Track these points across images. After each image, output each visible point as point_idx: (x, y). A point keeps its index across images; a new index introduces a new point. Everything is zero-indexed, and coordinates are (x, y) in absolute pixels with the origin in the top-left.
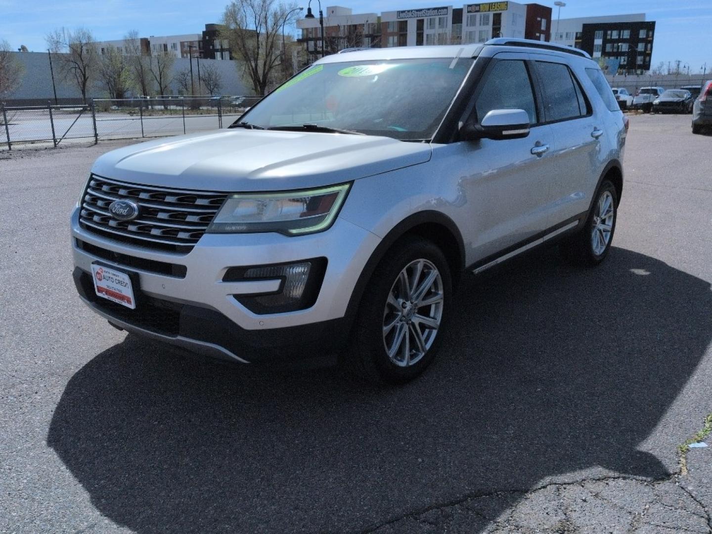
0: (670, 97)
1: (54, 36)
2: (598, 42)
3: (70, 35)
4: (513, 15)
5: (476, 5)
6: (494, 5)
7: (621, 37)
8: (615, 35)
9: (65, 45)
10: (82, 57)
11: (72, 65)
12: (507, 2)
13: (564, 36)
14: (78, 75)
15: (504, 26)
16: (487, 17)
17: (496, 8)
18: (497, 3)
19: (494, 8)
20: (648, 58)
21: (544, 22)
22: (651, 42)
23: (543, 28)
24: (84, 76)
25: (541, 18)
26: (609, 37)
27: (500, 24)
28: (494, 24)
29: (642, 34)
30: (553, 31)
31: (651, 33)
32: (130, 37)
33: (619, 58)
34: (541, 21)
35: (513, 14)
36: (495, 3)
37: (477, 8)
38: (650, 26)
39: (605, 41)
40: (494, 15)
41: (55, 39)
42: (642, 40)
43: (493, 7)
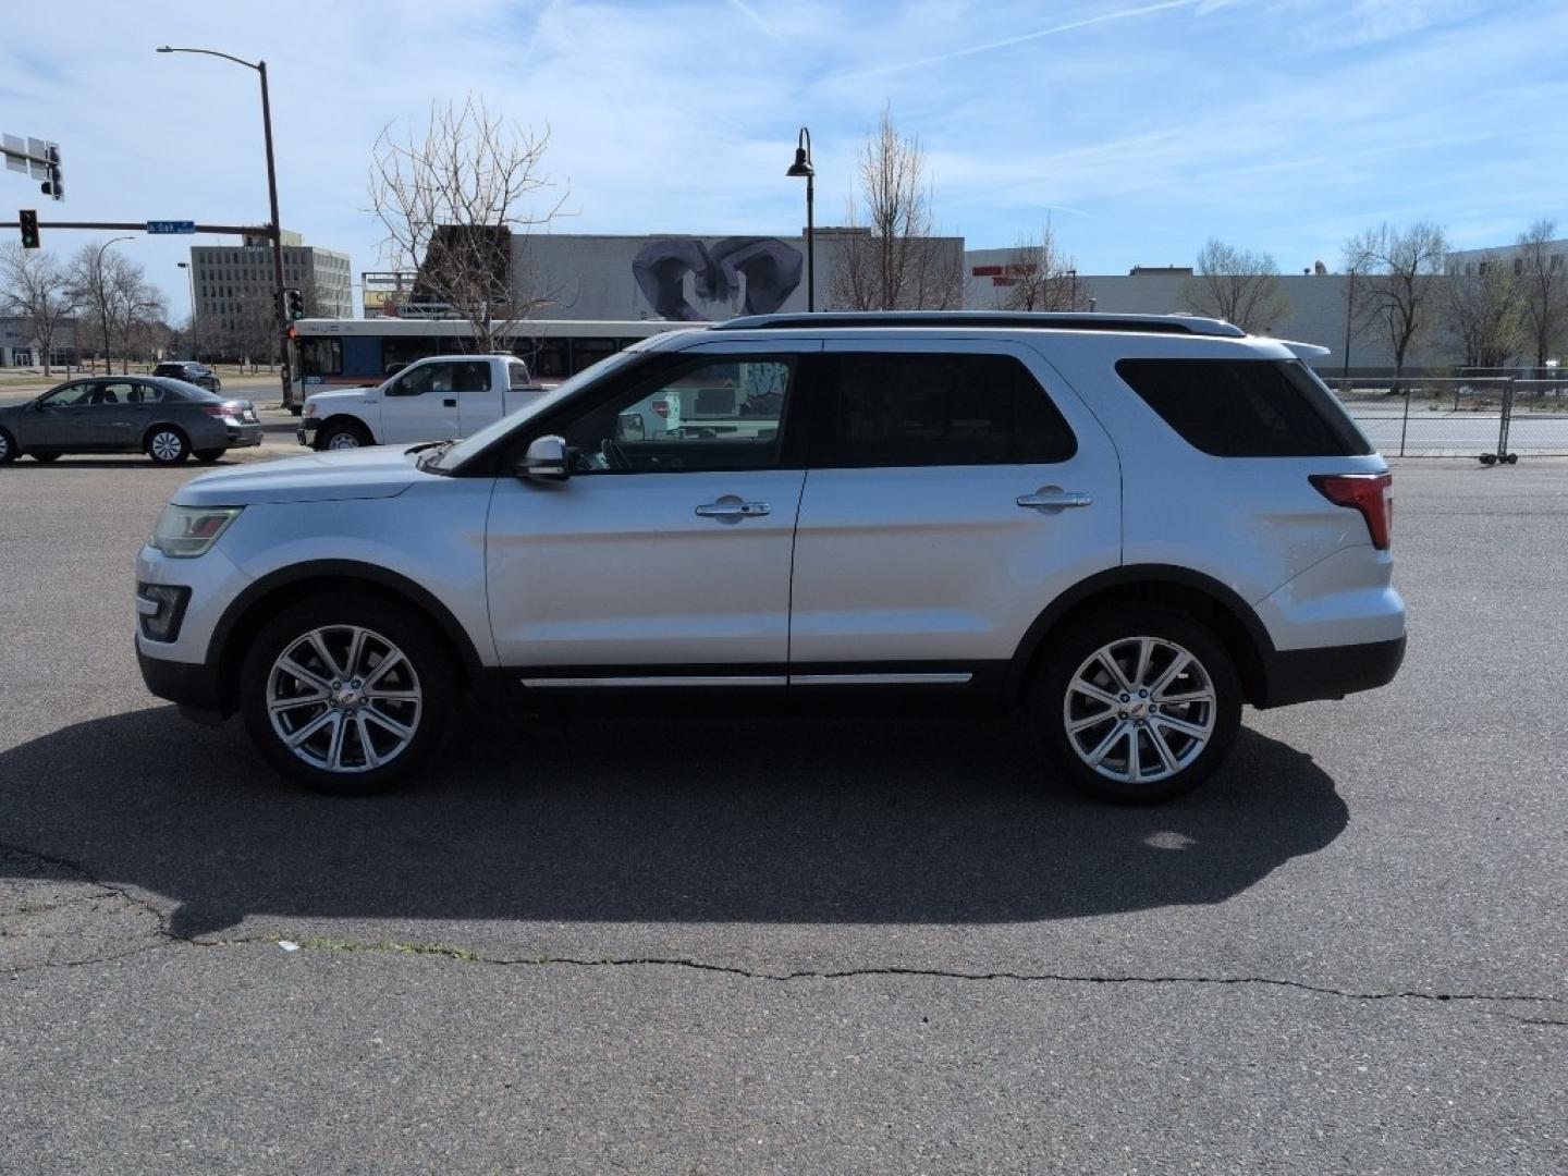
1: (1364, 243)
3: (1397, 239)
9: (1382, 261)
10: (1412, 284)
11: (1387, 300)
14: (1395, 321)
24: (1408, 323)
32: (1533, 236)
41: (1365, 247)
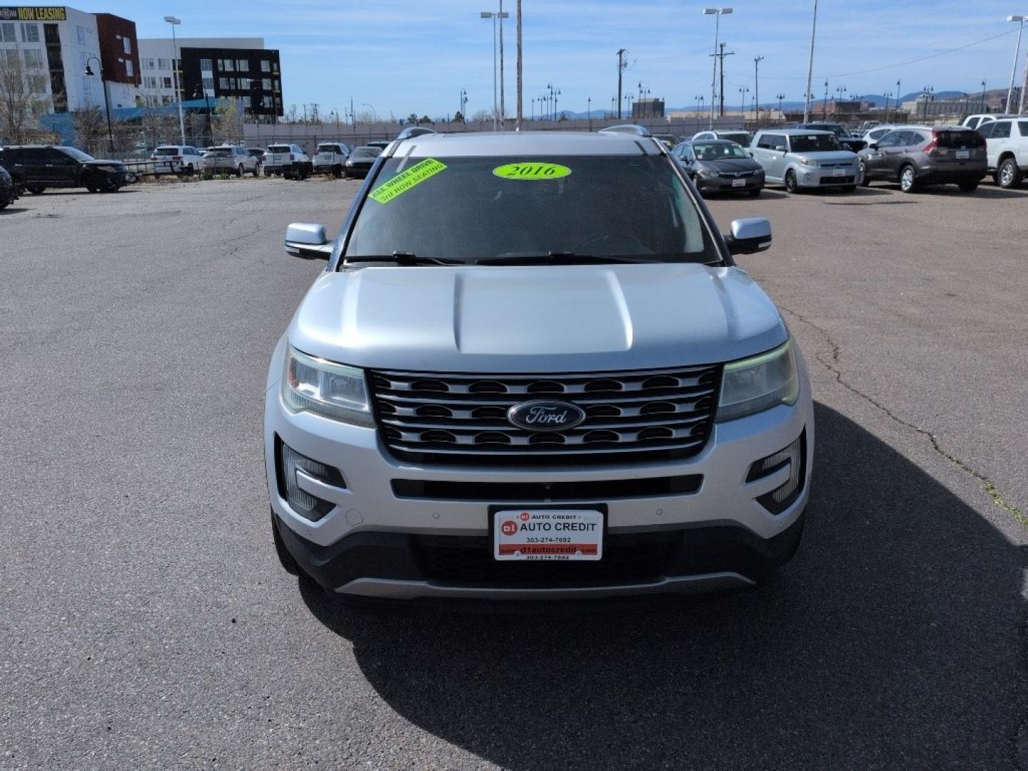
0: (362, 157)
2: (207, 74)
4: (78, 30)
5: (11, 8)
6: (43, 11)
7: (238, 70)
8: (228, 65)
12: (64, 8)
13: (156, 64)
15: (66, 45)
16: (35, 28)
17: (46, 16)
18: (48, 8)
19: (43, 16)
20: (277, 100)
21: (126, 42)
22: (278, 78)
23: (127, 51)
25: (122, 36)
26: (221, 69)
27: (58, 40)
28: (47, 41)
29: (265, 66)
30: (142, 55)
31: (275, 66)
33: (240, 97)
34: (122, 41)
35: (78, 27)
36: (44, 8)
37: (14, 14)
38: (273, 56)
39: (217, 74)
40: (46, 26)
42: (267, 75)
43: (41, 13)
